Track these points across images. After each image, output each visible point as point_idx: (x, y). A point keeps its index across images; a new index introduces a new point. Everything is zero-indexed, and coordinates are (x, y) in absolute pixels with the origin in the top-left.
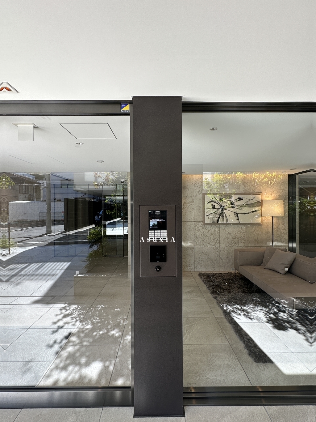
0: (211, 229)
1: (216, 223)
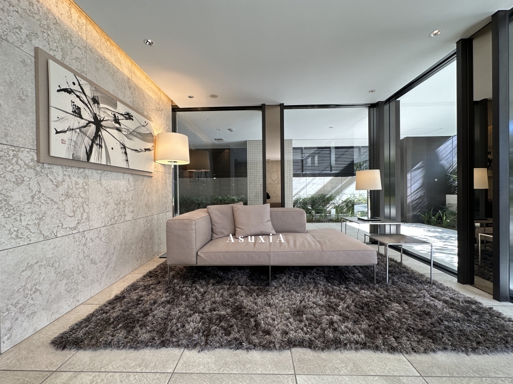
1: (82, 162)
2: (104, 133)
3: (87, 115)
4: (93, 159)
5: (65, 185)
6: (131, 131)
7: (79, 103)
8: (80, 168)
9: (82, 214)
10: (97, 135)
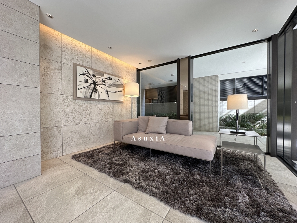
0: (84, 104)
1: (88, 98)
2: (97, 87)
3: (90, 81)
4: (92, 97)
5: (83, 107)
6: (110, 84)
7: (87, 78)
8: (88, 101)
9: (89, 117)
10: (94, 88)
